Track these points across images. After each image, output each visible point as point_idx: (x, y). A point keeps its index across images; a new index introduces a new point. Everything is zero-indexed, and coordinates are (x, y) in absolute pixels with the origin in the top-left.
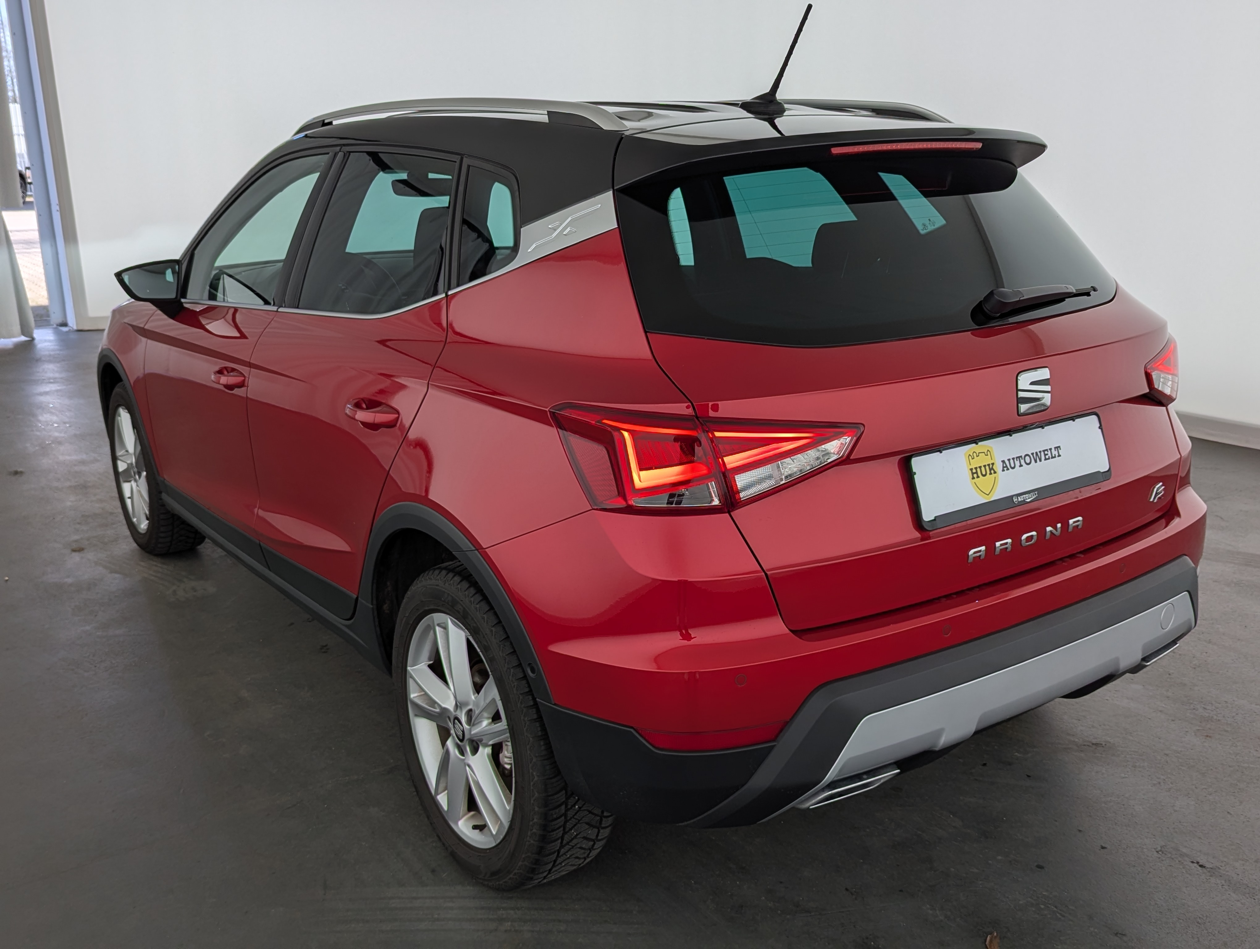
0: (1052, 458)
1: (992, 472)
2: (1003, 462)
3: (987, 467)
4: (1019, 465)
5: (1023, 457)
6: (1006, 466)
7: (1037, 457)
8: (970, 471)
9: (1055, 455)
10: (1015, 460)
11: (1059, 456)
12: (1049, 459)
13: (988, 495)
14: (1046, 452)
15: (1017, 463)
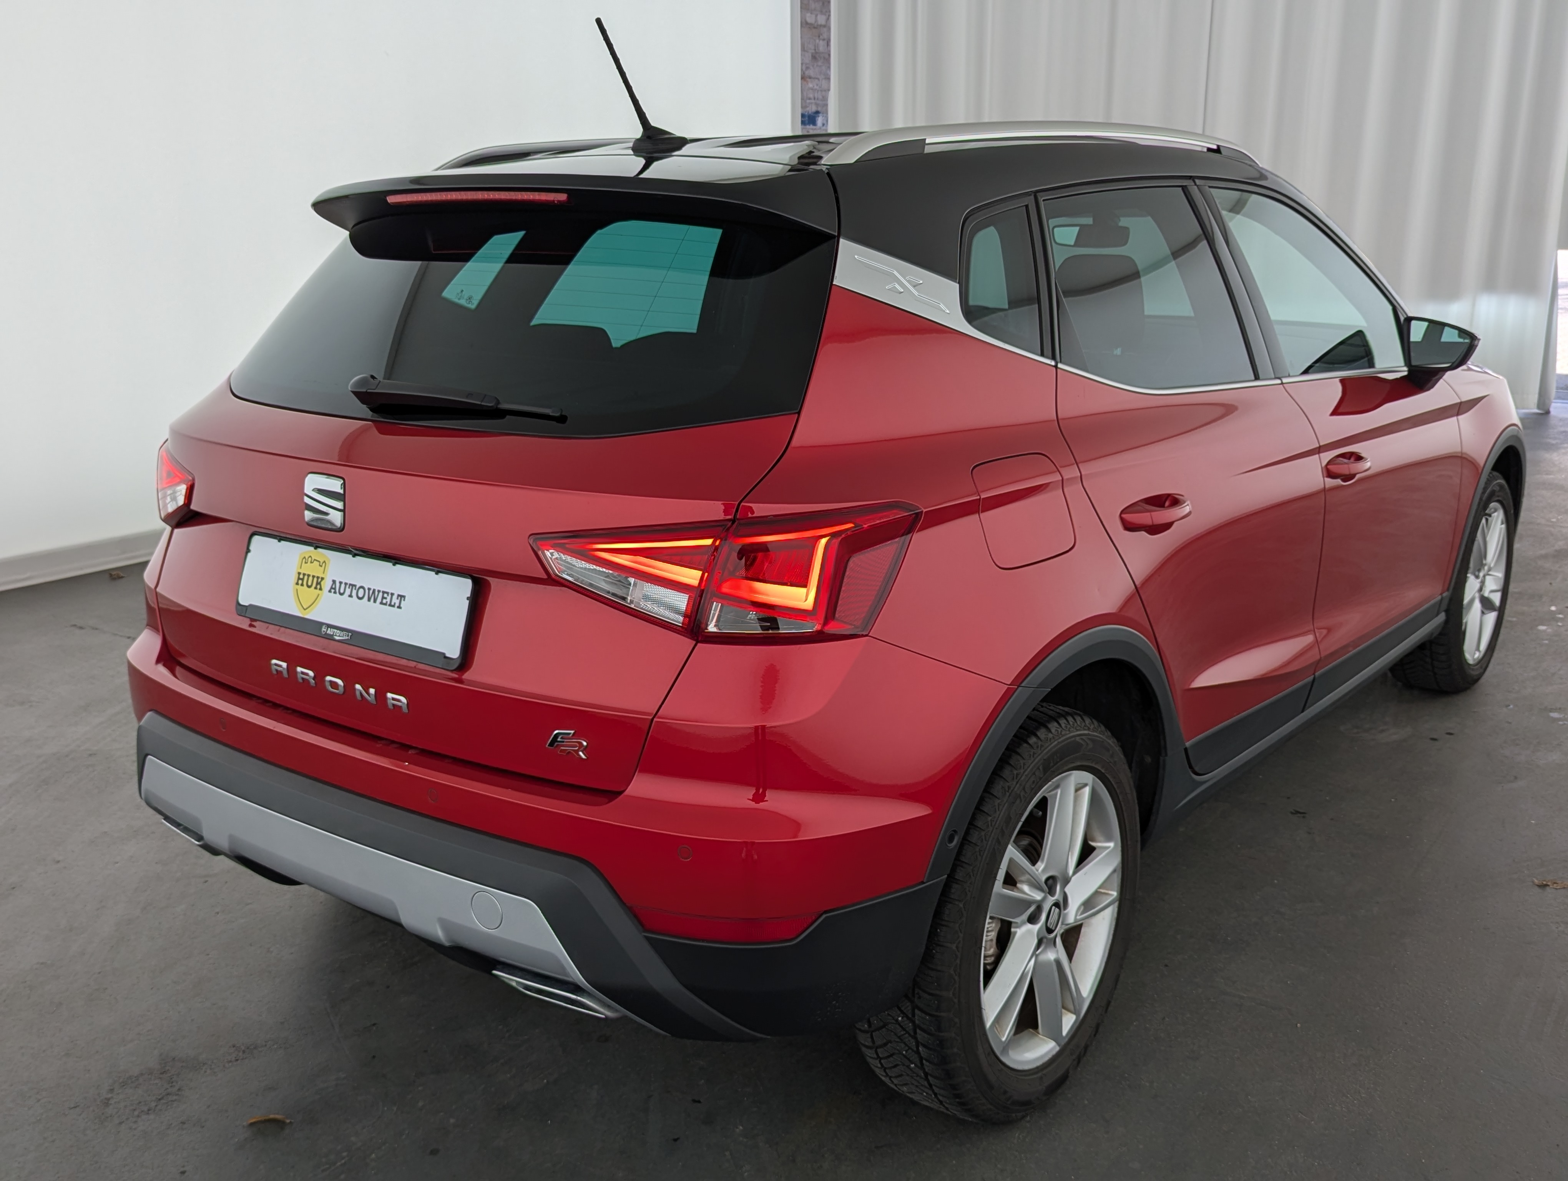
0: (390, 605)
1: (318, 587)
2: (334, 582)
3: (315, 579)
4: (349, 594)
5: (357, 587)
6: (335, 589)
7: (372, 595)
8: (297, 575)
9: (395, 603)
10: (348, 586)
11: (399, 607)
12: (385, 604)
13: (305, 609)
14: (385, 595)
15: (348, 591)
